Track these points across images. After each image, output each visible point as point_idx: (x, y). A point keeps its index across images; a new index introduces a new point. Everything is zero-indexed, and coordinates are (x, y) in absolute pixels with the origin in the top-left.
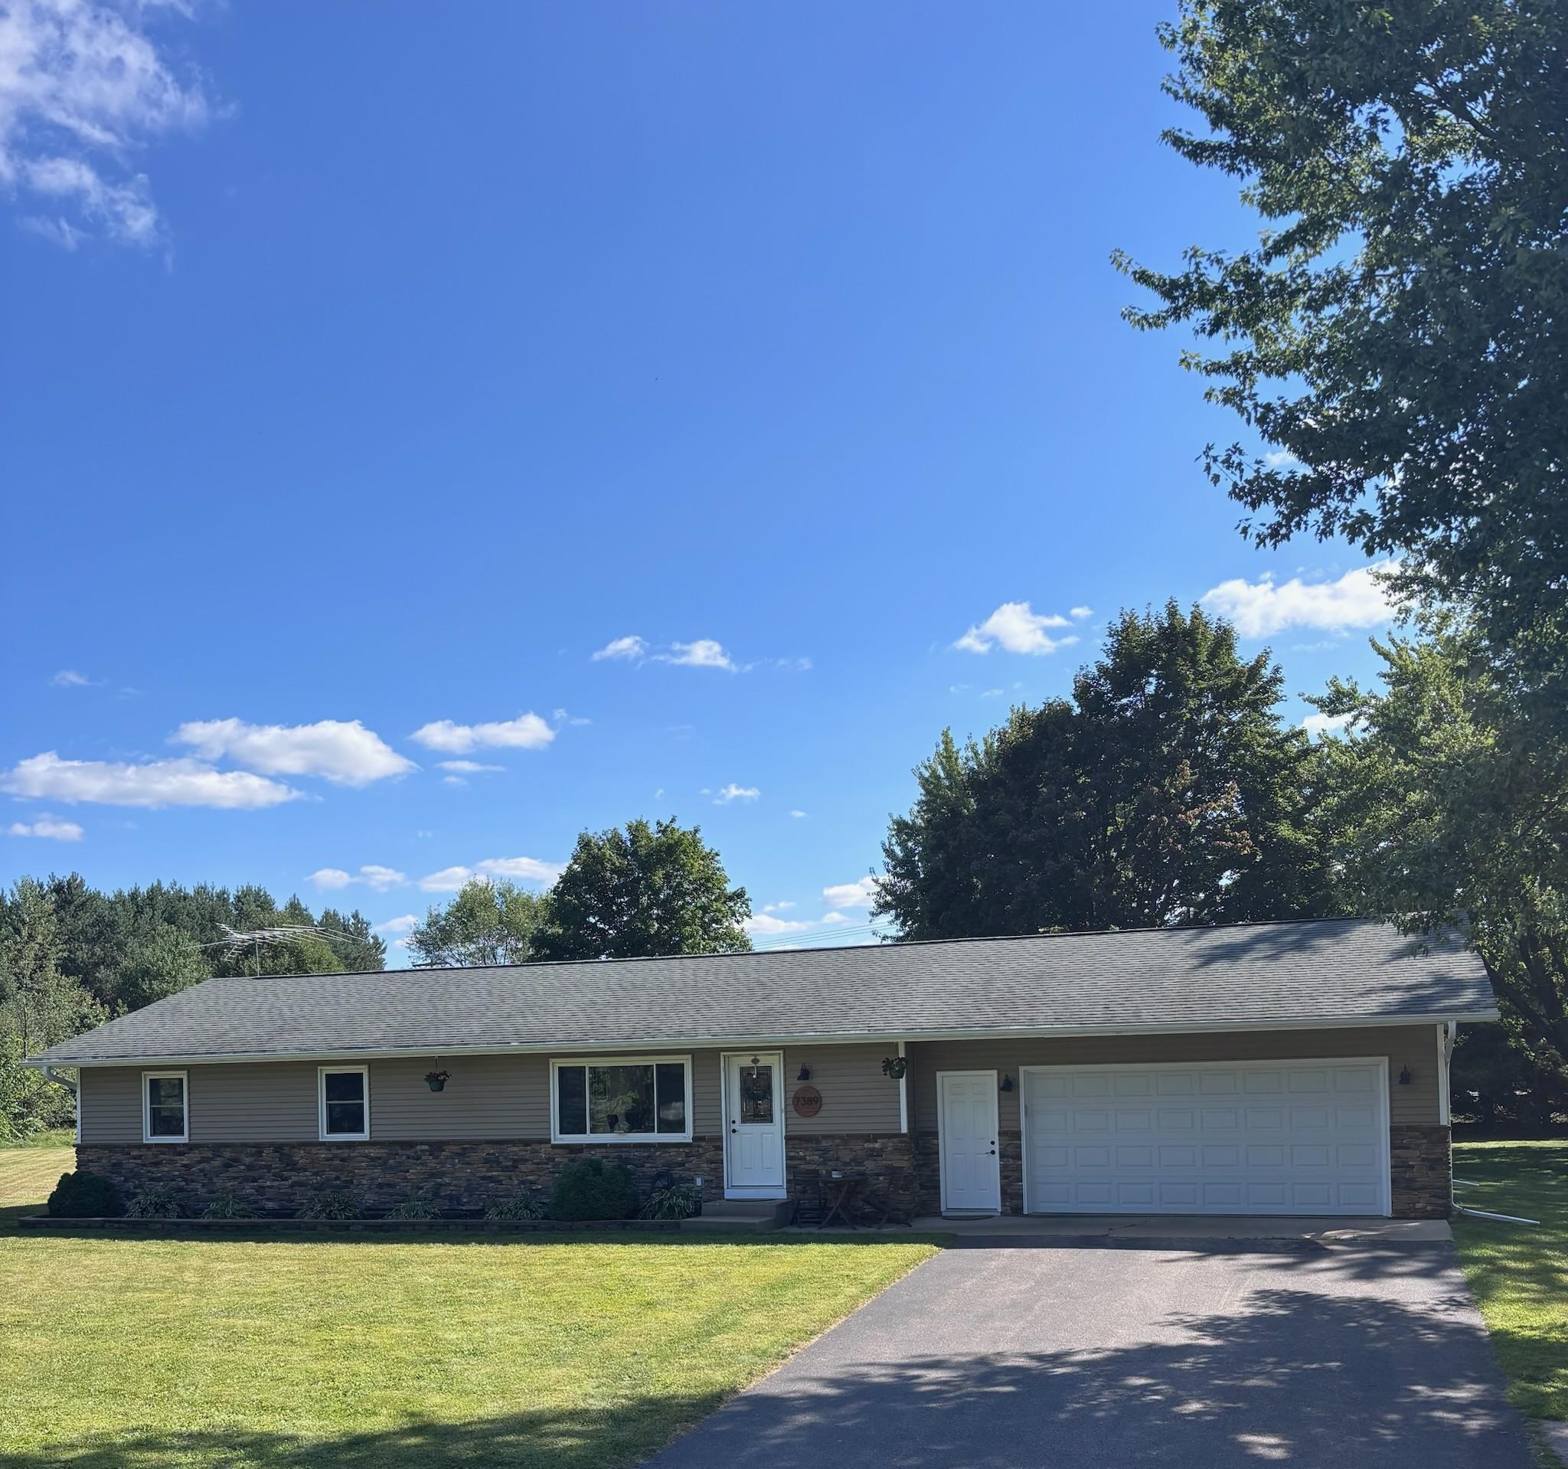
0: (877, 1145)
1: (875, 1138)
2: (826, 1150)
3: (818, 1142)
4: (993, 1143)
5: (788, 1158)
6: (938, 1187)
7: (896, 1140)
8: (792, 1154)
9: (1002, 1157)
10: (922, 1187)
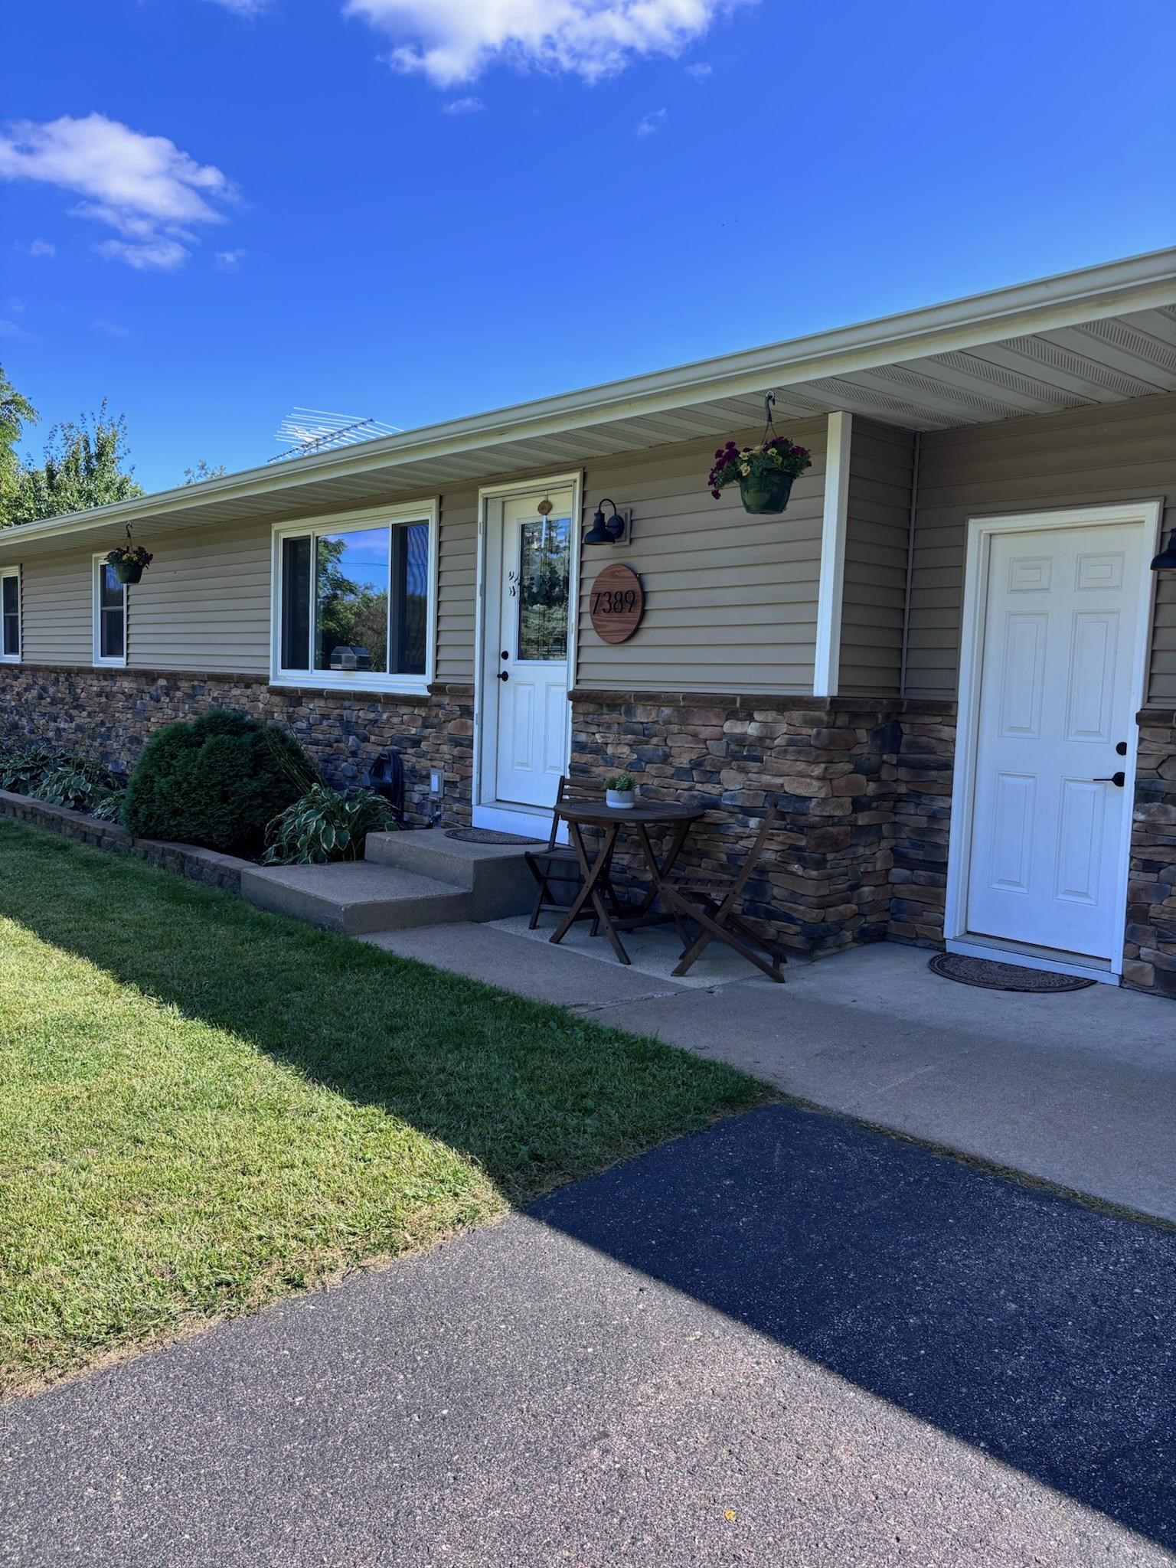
0: (752, 729)
1: (745, 707)
2: (644, 734)
3: (630, 711)
4: (1122, 749)
5: (578, 747)
6: (942, 867)
7: (796, 716)
8: (583, 737)
9: (1144, 795)
10: (899, 858)
